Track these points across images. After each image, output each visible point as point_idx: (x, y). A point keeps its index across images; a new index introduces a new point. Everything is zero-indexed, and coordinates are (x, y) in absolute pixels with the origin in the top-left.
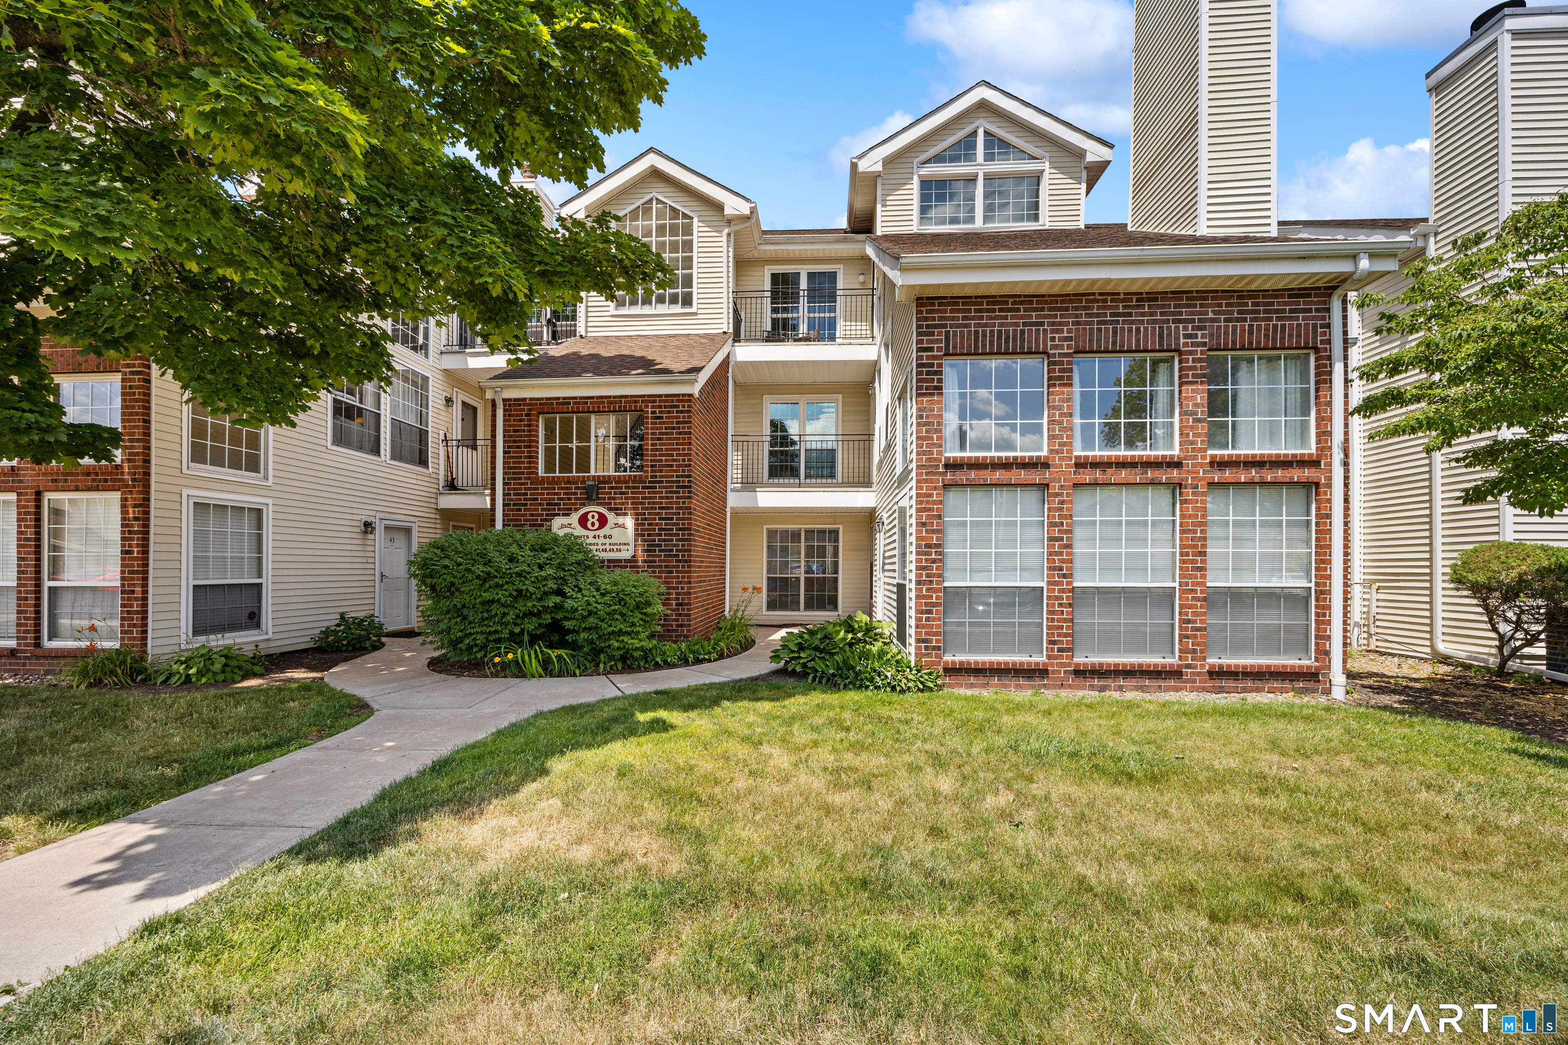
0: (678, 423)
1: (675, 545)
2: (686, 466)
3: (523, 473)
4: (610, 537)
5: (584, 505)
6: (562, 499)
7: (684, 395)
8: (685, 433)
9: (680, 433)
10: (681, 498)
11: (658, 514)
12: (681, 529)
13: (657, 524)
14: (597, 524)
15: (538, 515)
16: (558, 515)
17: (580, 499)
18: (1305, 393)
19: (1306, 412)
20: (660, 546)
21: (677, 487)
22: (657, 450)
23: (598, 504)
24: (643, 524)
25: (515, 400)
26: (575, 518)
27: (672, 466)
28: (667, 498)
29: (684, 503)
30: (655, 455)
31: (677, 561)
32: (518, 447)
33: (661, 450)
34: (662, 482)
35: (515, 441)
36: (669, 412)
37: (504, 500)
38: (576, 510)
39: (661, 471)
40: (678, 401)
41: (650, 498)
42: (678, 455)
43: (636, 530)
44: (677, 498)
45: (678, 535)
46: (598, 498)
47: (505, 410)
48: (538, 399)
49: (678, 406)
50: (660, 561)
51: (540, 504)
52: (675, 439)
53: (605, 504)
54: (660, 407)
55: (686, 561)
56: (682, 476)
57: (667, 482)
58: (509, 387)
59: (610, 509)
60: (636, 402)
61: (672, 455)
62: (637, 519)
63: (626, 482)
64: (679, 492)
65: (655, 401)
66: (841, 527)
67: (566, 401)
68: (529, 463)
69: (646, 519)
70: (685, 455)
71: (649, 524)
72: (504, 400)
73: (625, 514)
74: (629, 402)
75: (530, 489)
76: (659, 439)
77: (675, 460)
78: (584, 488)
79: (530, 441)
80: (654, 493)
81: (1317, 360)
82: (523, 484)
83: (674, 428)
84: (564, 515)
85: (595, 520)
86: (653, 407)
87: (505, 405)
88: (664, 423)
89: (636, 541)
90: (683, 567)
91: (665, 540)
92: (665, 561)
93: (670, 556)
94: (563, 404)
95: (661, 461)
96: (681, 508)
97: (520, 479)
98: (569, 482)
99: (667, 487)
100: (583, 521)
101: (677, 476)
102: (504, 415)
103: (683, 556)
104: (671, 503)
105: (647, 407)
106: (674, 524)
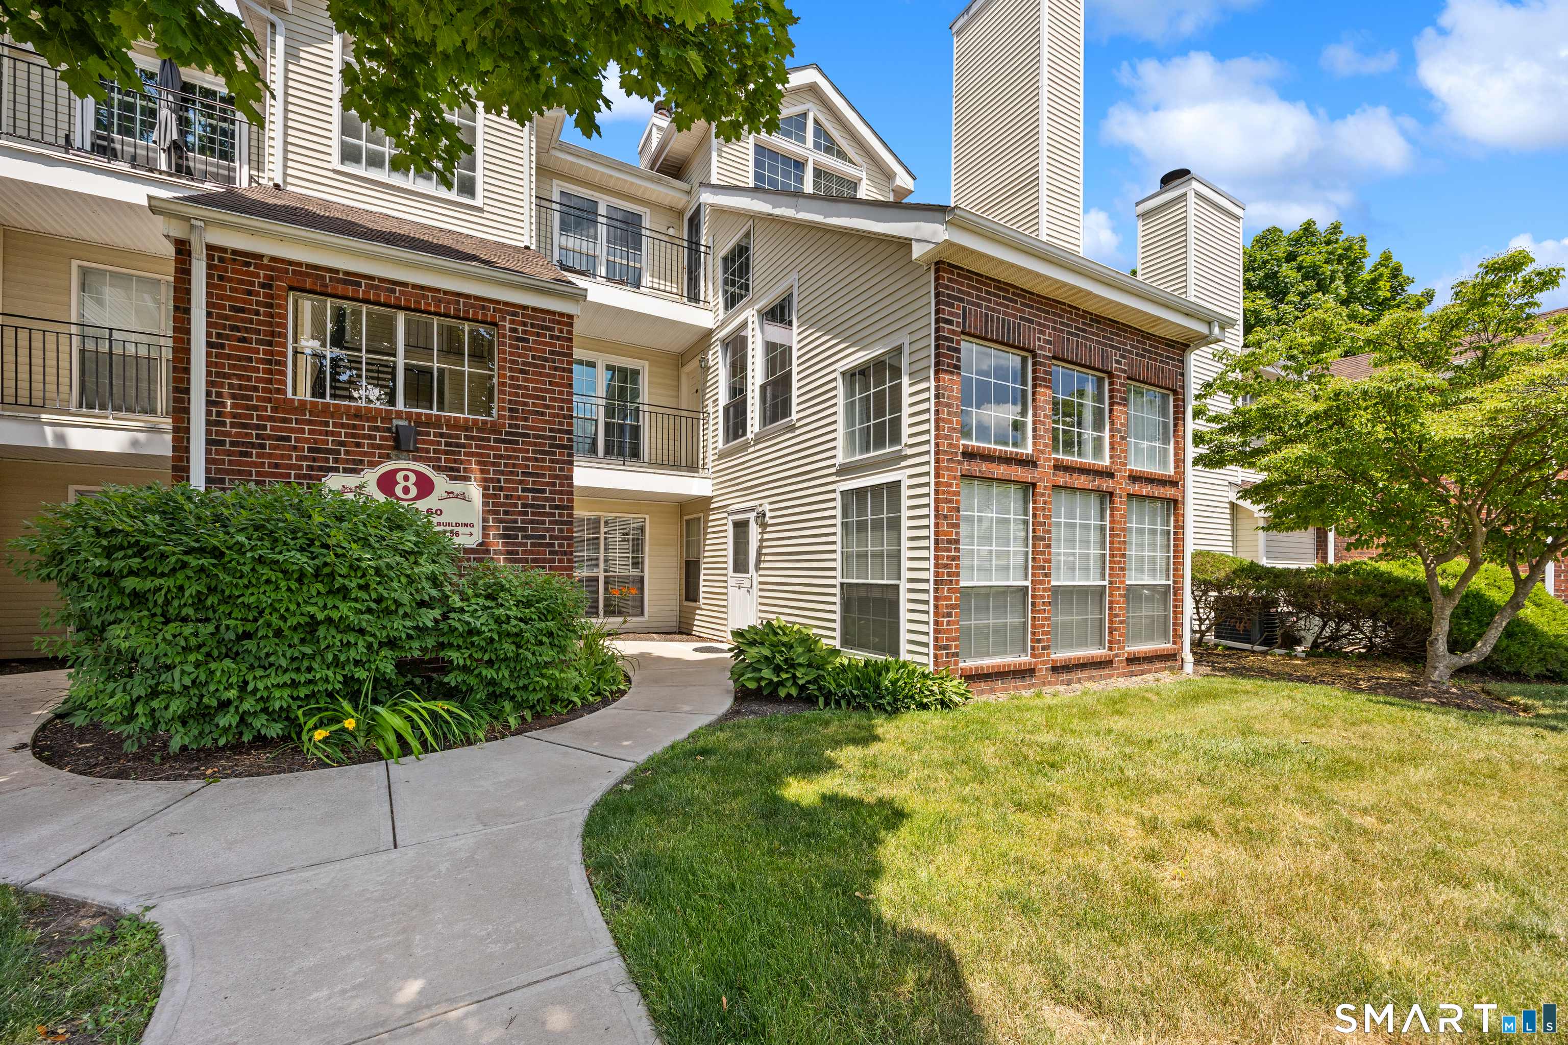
0: (552, 352)
1: (548, 530)
2: (564, 417)
3: (256, 389)
4: (439, 512)
5: (388, 457)
6: (342, 444)
7: (561, 315)
8: (564, 370)
9: (556, 369)
10: (558, 462)
11: (521, 482)
12: (557, 507)
13: (519, 498)
14: (414, 492)
15: (291, 467)
16: (336, 470)
17: (380, 447)
18: (1165, 425)
19: (1166, 441)
20: (524, 529)
21: (551, 446)
22: (519, 387)
23: (415, 459)
24: (496, 496)
25: (235, 252)
26: (371, 477)
27: (543, 414)
28: (536, 460)
29: (562, 469)
30: (517, 395)
31: (551, 553)
32: (243, 340)
33: (527, 388)
34: (528, 436)
35: (234, 328)
36: (538, 335)
37: (208, 432)
38: (373, 465)
39: (526, 419)
40: (553, 321)
41: (509, 457)
42: (553, 399)
43: (486, 504)
44: (552, 461)
45: (553, 515)
46: (417, 450)
47: (209, 267)
48: (290, 263)
49: (552, 329)
50: (524, 552)
51: (295, 448)
52: (548, 375)
53: (429, 459)
54: (524, 324)
55: (565, 553)
56: (560, 431)
57: (535, 437)
58: (223, 225)
59: (438, 469)
60: (484, 308)
61: (544, 399)
62: (486, 488)
63: (467, 429)
64: (554, 453)
65: (515, 314)
66: (647, 517)
67: (352, 279)
68: (270, 372)
69: (501, 489)
70: (563, 401)
71: (506, 497)
72: (210, 247)
73: (467, 479)
74: (472, 306)
75: (271, 419)
76: (522, 372)
77: (548, 407)
78: (389, 430)
79: (273, 334)
80: (515, 450)
81: (1175, 400)
82: (255, 408)
83: (546, 360)
84: (345, 471)
85: (410, 484)
86: (512, 322)
87: (210, 257)
88: (530, 349)
89: (485, 520)
90: (561, 561)
91: (532, 522)
92: (532, 553)
93: (540, 545)
94: (345, 282)
95: (526, 404)
96: (557, 477)
97: (250, 398)
98: (357, 416)
99: (535, 444)
100: (387, 483)
101: (551, 430)
102: (209, 276)
103: (561, 545)
104: (542, 468)
105: (504, 319)
106: (546, 499)
